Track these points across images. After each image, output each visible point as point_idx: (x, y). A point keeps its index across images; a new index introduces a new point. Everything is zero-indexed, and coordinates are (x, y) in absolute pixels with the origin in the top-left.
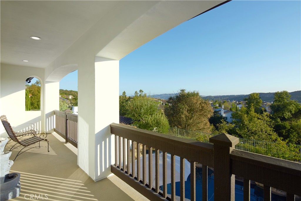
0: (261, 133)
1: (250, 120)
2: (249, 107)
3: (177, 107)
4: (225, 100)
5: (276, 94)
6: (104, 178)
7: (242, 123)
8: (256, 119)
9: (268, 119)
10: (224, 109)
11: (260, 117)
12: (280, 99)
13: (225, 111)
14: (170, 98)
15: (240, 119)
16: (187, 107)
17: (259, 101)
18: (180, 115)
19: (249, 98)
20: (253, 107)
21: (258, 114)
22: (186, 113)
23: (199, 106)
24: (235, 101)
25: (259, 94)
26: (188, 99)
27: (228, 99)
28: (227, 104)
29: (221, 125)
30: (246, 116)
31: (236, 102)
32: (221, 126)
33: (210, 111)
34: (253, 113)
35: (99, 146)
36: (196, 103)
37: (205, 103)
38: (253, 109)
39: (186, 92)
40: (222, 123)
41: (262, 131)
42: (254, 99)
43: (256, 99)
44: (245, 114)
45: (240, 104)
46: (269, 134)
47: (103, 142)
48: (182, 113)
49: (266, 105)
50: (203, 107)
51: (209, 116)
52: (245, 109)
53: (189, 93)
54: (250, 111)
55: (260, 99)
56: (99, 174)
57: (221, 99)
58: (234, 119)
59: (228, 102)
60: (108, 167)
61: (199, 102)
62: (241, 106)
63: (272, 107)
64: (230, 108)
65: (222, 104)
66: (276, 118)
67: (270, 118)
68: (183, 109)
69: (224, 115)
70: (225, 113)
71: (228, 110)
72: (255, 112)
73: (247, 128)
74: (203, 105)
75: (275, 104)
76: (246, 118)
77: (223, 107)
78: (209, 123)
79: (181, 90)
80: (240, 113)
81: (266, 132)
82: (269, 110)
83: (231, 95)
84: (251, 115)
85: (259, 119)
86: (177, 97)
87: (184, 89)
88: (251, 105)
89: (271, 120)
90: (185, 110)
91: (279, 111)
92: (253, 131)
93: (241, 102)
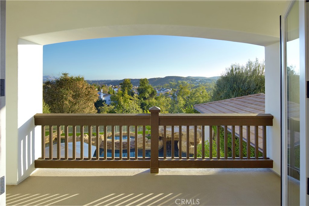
0: (132, 111)
1: (125, 101)
2: (123, 90)
3: (58, 92)
4: (102, 84)
5: (141, 80)
6: (27, 177)
7: (119, 104)
8: (128, 100)
9: (137, 99)
10: (103, 93)
11: (132, 98)
12: (143, 84)
13: (105, 94)
14: (47, 82)
15: (118, 100)
16: (72, 93)
17: (130, 85)
18: (63, 102)
19: (124, 83)
20: (126, 90)
21: (130, 96)
22: (71, 98)
23: (86, 91)
24: (111, 86)
25: (130, 80)
26: (72, 84)
27: (105, 84)
28: (105, 88)
29: (103, 107)
30: (121, 98)
31: (113, 86)
32: (102, 109)
33: (96, 96)
34: (126, 95)
35: (22, 141)
36: (82, 88)
37: (91, 87)
38: (126, 92)
39: (69, 76)
40: (103, 106)
41: (133, 109)
42: (127, 84)
43: (129, 83)
44: (121, 96)
45: (116, 88)
46: (138, 111)
47: (27, 137)
48: (66, 99)
49: (134, 88)
50: (89, 92)
51: (95, 100)
52: (121, 92)
53: (72, 77)
54: (125, 93)
55: (132, 84)
56: (22, 174)
57: (99, 83)
58: (113, 101)
59: (106, 86)
60: (31, 163)
61: (85, 87)
62: (117, 90)
63: (138, 90)
64: (108, 91)
65: (101, 88)
66: (141, 98)
67: (138, 98)
68: (66, 95)
69: (103, 99)
70: (104, 96)
71: (107, 94)
72: (128, 94)
73: (123, 108)
74: (89, 90)
75: (140, 87)
76: (121, 100)
77: (102, 92)
78: (94, 107)
79: (63, 74)
80: (117, 96)
81: (136, 109)
82: (137, 92)
83: (108, 80)
84: (125, 97)
85: (131, 99)
86: (58, 81)
87: (67, 73)
88: (125, 89)
89: (139, 99)
90: (70, 96)
91: (142, 93)
92: (127, 110)
93: (116, 86)
